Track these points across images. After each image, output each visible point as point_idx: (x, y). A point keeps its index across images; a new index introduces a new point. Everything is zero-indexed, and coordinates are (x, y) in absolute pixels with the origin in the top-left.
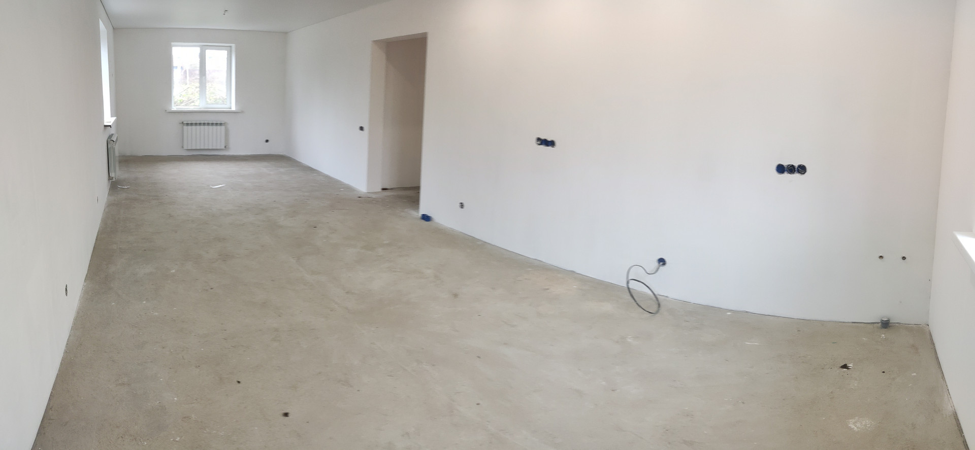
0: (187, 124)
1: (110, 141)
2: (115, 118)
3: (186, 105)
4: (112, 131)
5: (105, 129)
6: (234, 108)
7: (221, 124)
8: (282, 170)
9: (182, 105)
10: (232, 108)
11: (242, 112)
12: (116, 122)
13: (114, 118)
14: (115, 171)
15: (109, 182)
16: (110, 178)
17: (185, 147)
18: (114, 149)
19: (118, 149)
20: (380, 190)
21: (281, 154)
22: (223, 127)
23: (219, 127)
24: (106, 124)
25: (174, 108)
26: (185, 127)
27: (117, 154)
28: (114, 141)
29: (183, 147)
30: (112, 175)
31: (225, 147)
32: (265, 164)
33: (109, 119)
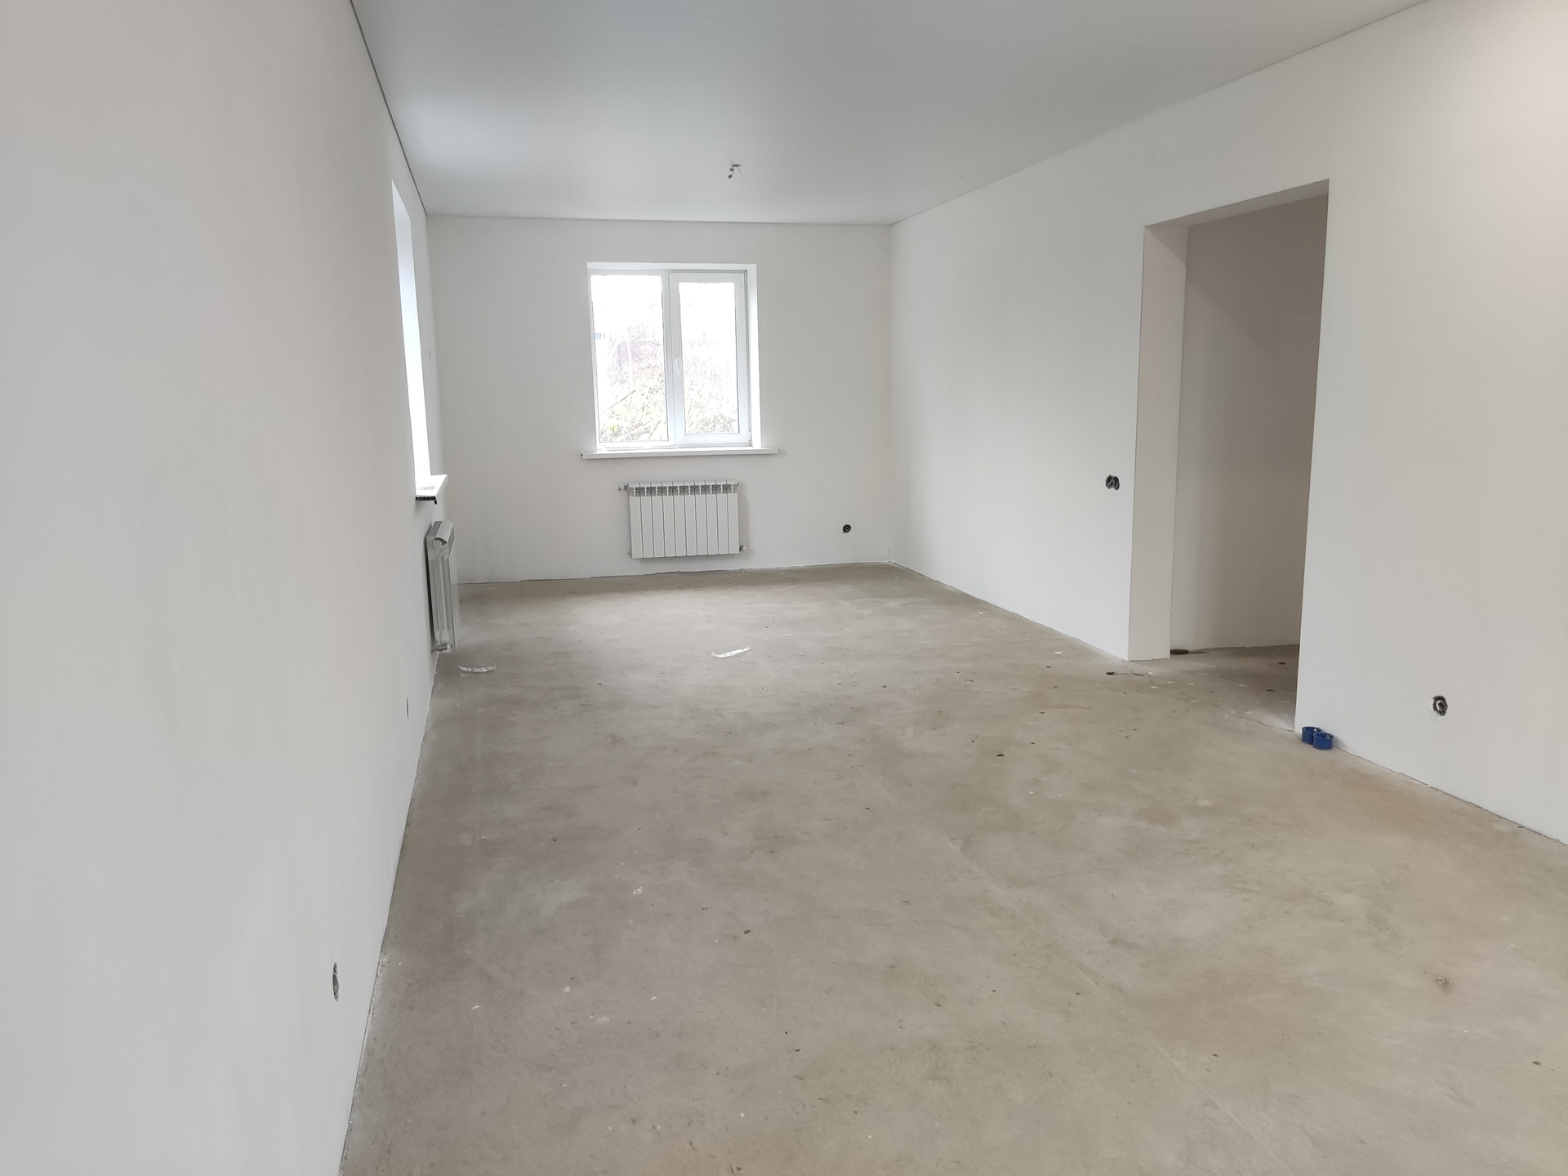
0: (640, 491)
1: (432, 540)
2: (444, 477)
3: (628, 439)
4: (437, 513)
5: (418, 507)
6: (757, 445)
7: (727, 488)
8: (893, 604)
9: (619, 438)
10: (754, 444)
11: (781, 453)
12: (447, 487)
13: (441, 479)
14: (451, 626)
15: (433, 658)
16: (435, 646)
17: (637, 554)
18: (445, 565)
19: (456, 564)
20: (1167, 655)
21: (887, 562)
22: (733, 497)
23: (722, 496)
24: (420, 493)
25: (602, 448)
26: (634, 500)
27: (454, 579)
28: (444, 542)
29: (630, 554)
30: (443, 636)
31: (741, 548)
32: (845, 588)
33: (428, 482)
